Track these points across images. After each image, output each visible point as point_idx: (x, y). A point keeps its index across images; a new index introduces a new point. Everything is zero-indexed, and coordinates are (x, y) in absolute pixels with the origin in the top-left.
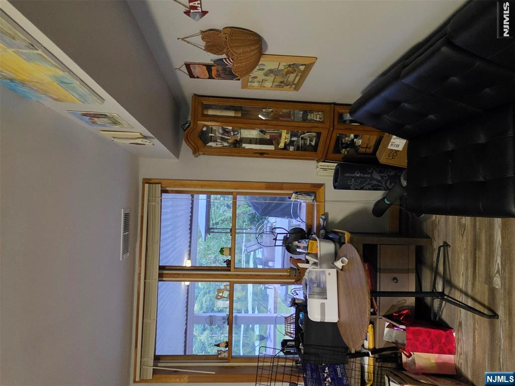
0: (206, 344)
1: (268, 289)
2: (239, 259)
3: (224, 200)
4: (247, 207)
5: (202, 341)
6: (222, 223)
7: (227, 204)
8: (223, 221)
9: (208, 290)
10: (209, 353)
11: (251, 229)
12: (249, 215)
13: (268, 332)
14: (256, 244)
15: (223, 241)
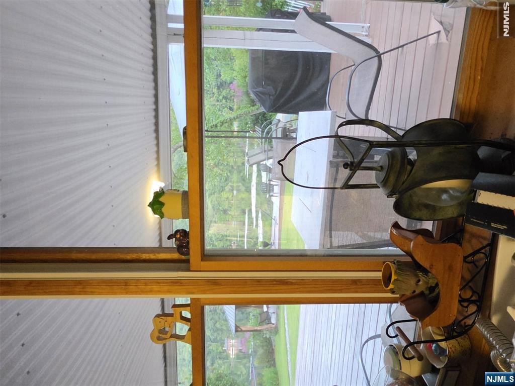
0: (214, 239)
1: (272, 197)
2: (242, 162)
3: (227, 102)
4: (250, 107)
5: (210, 236)
6: (221, 126)
7: (229, 106)
8: (222, 123)
9: (213, 191)
10: (216, 246)
11: (254, 131)
12: (252, 116)
13: (272, 238)
14: (262, 152)
15: (223, 146)
